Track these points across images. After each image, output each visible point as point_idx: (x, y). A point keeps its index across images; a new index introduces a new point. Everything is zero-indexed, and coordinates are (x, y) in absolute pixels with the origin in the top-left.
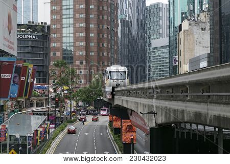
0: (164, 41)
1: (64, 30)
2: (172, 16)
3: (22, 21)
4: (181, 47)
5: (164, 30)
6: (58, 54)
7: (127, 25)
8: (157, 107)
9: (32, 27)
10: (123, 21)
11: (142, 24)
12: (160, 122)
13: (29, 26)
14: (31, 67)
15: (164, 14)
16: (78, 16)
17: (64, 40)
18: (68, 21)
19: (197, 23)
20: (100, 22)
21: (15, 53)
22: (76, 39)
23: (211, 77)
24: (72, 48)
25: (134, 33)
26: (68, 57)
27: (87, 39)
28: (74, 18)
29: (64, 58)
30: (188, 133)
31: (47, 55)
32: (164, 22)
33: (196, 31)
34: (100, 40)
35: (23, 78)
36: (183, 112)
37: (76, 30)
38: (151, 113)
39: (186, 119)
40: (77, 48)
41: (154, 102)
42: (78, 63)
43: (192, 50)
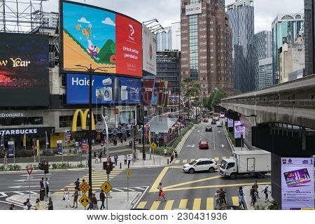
0: (269, 60)
1: (191, 55)
2: (275, 41)
3: (161, 49)
4: (282, 64)
5: (269, 52)
6: (187, 73)
7: (239, 49)
8: (257, 111)
9: (168, 53)
10: (237, 46)
11: (251, 48)
12: (259, 122)
13: (165, 53)
14: (166, 83)
15: (268, 39)
16: (201, 43)
17: (191, 62)
18: (194, 48)
19: (295, 45)
20: (218, 47)
21: (155, 73)
22: (200, 61)
23: (295, 87)
24: (197, 68)
25: (245, 55)
26: (194, 75)
27: (208, 61)
28: (199, 46)
29: (191, 76)
30: (281, 131)
31: (178, 74)
32: (269, 46)
33: (294, 52)
34: (218, 61)
35: (161, 91)
36: (275, 114)
37: (200, 54)
38: (253, 115)
39: (277, 120)
40: (201, 68)
41: (255, 107)
42: (202, 79)
43: (291, 67)
